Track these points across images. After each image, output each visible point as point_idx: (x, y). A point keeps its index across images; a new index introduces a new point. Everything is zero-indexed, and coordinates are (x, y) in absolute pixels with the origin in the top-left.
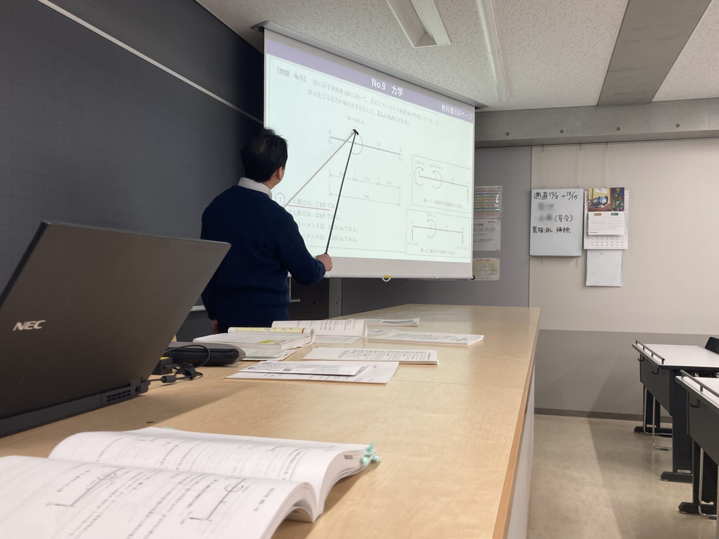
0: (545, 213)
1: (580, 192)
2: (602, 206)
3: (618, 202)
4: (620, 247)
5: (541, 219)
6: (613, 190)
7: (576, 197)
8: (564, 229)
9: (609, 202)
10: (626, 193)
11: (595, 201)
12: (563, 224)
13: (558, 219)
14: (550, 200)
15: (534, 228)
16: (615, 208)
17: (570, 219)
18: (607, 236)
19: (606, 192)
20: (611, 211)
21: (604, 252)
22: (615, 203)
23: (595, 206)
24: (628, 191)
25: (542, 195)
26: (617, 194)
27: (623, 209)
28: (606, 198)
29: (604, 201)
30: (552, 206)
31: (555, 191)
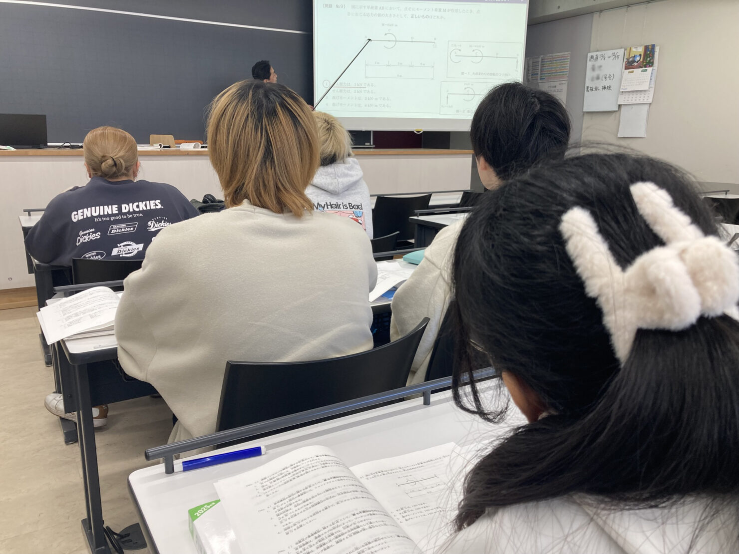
0: (595, 74)
1: (621, 52)
2: (636, 64)
3: (648, 59)
4: (645, 101)
5: (592, 80)
6: (646, 48)
7: (618, 57)
8: (607, 87)
9: (641, 60)
10: (657, 49)
11: (631, 59)
12: (607, 83)
13: (604, 79)
14: (600, 62)
15: (588, 87)
16: (646, 65)
17: (612, 78)
18: (637, 91)
19: (641, 50)
20: (642, 68)
21: (633, 106)
22: (647, 60)
23: (630, 65)
24: (658, 47)
25: (595, 57)
26: (649, 51)
27: (652, 65)
28: (640, 55)
29: (638, 59)
30: (600, 67)
31: (603, 53)
